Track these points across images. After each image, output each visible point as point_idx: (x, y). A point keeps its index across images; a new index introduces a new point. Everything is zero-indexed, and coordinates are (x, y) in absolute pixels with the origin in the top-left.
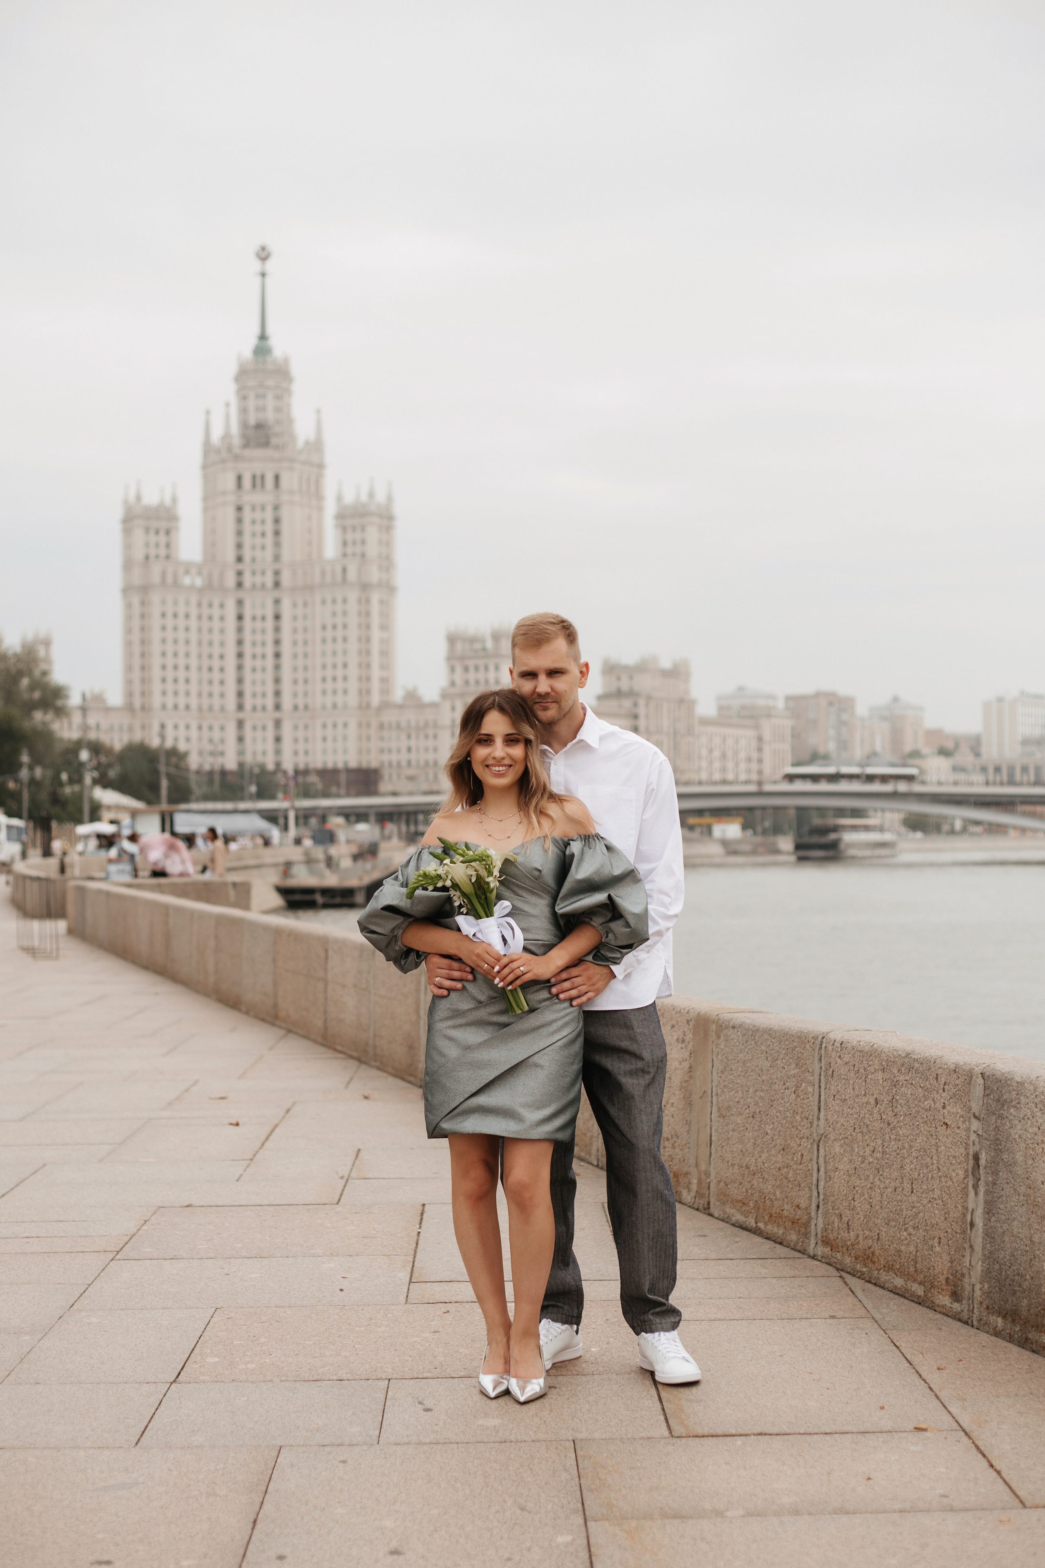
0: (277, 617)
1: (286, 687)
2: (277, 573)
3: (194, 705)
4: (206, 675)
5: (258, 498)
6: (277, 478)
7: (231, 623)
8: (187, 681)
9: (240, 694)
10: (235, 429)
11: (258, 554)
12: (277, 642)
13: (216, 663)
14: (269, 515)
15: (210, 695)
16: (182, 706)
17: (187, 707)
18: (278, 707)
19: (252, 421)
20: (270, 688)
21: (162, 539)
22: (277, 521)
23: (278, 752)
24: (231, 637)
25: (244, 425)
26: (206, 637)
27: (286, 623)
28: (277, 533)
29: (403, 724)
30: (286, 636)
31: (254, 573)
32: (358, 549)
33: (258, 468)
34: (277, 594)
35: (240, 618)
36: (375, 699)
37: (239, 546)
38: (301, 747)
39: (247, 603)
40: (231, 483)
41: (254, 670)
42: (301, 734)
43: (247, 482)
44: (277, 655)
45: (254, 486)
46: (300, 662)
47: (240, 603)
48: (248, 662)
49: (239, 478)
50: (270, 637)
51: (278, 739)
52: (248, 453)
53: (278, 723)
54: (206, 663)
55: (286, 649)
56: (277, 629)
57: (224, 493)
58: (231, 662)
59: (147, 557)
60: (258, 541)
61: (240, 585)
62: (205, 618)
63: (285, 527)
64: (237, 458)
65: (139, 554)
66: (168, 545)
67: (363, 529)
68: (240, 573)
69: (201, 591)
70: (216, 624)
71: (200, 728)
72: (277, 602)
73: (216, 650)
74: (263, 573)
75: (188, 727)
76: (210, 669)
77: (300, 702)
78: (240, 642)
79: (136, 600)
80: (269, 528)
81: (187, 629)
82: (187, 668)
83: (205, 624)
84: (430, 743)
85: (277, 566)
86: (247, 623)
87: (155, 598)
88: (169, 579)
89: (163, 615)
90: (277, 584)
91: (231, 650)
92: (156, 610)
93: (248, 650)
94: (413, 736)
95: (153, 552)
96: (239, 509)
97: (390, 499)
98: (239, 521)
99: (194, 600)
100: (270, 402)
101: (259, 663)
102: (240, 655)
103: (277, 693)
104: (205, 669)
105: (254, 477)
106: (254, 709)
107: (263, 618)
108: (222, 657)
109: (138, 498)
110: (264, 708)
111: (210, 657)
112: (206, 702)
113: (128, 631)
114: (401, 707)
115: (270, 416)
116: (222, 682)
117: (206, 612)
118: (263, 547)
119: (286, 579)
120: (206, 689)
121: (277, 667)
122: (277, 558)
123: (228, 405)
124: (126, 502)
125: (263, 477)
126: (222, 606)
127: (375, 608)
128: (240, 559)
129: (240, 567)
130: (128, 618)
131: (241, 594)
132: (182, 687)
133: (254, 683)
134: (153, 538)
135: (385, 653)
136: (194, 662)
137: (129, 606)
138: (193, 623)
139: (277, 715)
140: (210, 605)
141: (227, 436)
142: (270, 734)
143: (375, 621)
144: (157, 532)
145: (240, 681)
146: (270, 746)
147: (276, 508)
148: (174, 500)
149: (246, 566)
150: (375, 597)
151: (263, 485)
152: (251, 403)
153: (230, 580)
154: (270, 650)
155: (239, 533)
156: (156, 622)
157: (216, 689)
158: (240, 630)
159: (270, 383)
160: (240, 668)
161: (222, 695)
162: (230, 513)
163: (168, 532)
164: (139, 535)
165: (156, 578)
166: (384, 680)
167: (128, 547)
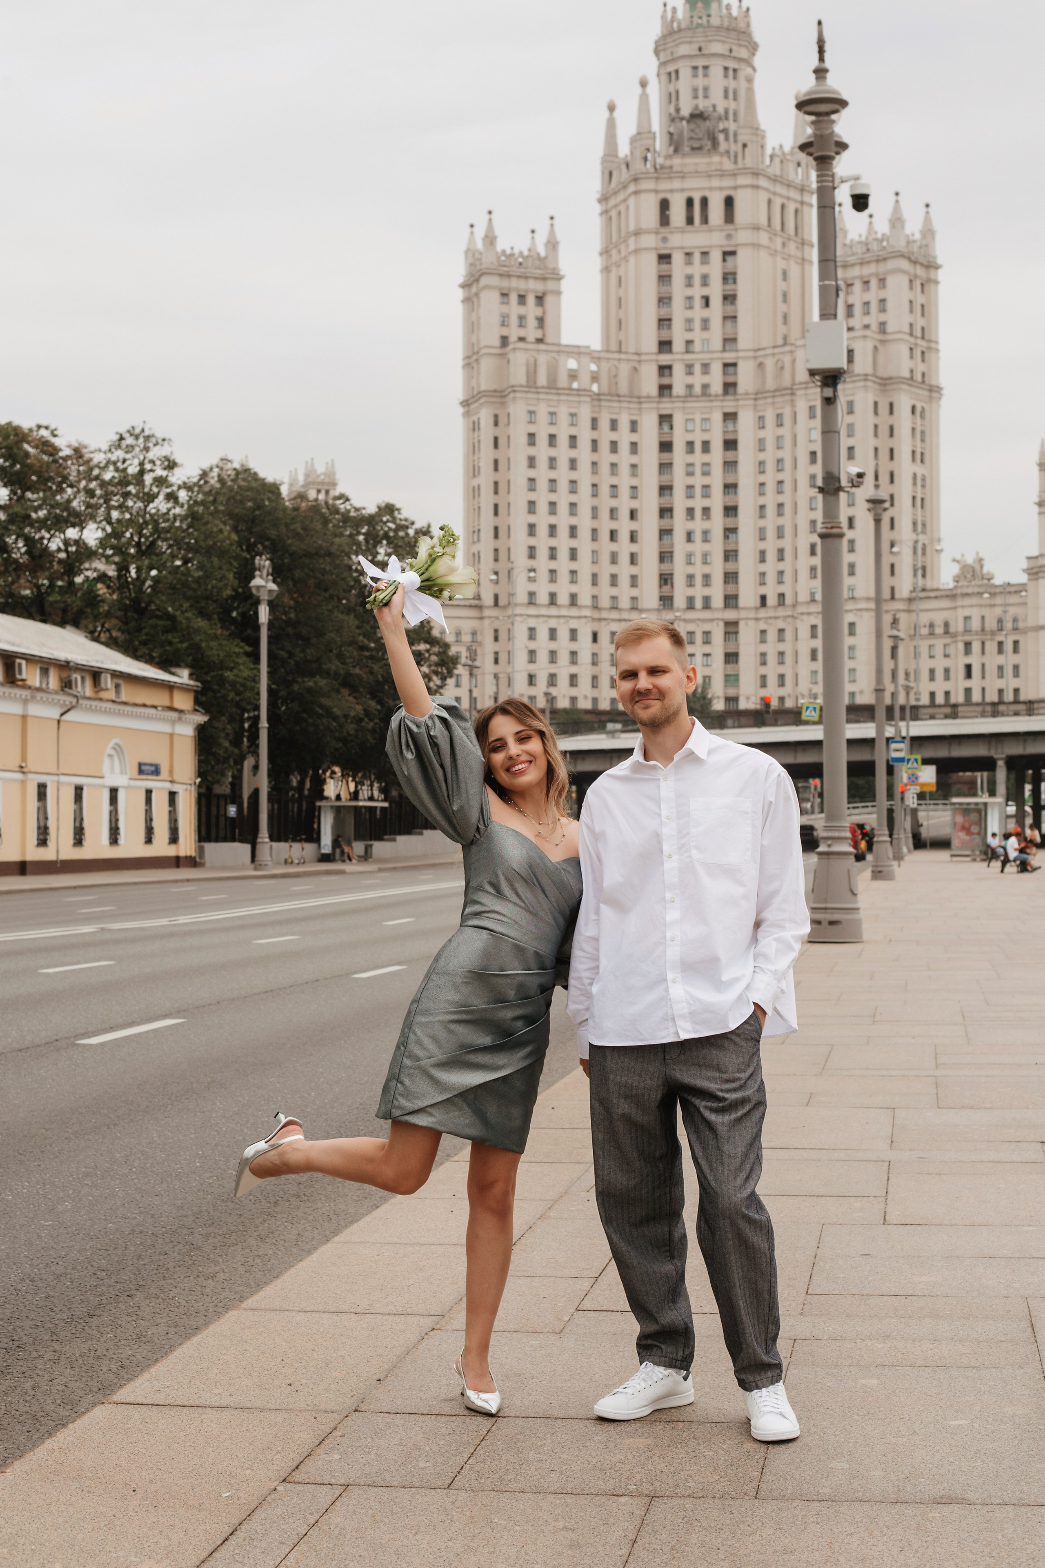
0: (730, 444)
1: (746, 566)
2: (729, 366)
3: (585, 599)
4: (606, 546)
5: (696, 239)
6: (729, 202)
7: (650, 456)
8: (573, 554)
9: (666, 579)
10: (656, 124)
11: (697, 335)
12: (730, 488)
13: (624, 526)
14: (715, 267)
15: (614, 580)
16: (563, 599)
17: (573, 599)
18: (731, 601)
19: (685, 112)
20: (717, 569)
21: (531, 310)
22: (729, 277)
23: (731, 679)
24: (650, 479)
25: (674, 118)
26: (606, 480)
27: (746, 454)
28: (729, 298)
29: (958, 626)
30: (746, 476)
31: (689, 369)
32: (873, 319)
33: (696, 187)
34: (729, 405)
35: (666, 446)
36: (905, 584)
37: (664, 322)
38: (772, 671)
39: (678, 420)
40: (650, 216)
41: (689, 537)
42: (771, 648)
43: (677, 213)
44: (731, 511)
45: (690, 221)
46: (771, 522)
47: (665, 419)
48: (679, 523)
49: (664, 205)
50: (717, 480)
51: (731, 657)
52: (677, 161)
53: (731, 628)
54: (605, 525)
55: (746, 500)
56: (730, 465)
57: (637, 233)
58: (650, 524)
59: (504, 340)
60: (698, 313)
61: (665, 389)
62: (604, 446)
63: (743, 289)
64: (660, 172)
65: (490, 337)
66: (541, 321)
67: (882, 282)
68: (665, 370)
69: (597, 398)
70: (624, 457)
71: (595, 637)
72: (730, 417)
73: (625, 504)
74: (706, 368)
75: (573, 635)
76: (613, 535)
77: (771, 591)
78: (665, 489)
79: (485, 416)
80: (716, 291)
81: (573, 464)
82: (573, 531)
83: (605, 457)
84: (1009, 659)
85: (729, 357)
86: (679, 454)
87: (518, 409)
88: (542, 380)
89: (532, 438)
90: (729, 387)
91: (650, 502)
92: (518, 431)
93: (679, 502)
94: (976, 646)
95: (514, 333)
96: (664, 258)
97: (928, 232)
98: (664, 279)
99: (585, 414)
100: (717, 80)
101: (698, 525)
102: (665, 512)
103: (731, 577)
104: (605, 535)
105: (690, 202)
106: (690, 604)
107: (706, 446)
108: (633, 514)
109: (490, 239)
110: (707, 603)
111: (613, 513)
112: (605, 591)
113: (474, 471)
114: (952, 595)
115: (717, 101)
116: (633, 559)
117: (606, 436)
118: (705, 324)
119: (745, 378)
120: (606, 569)
121: (730, 532)
122: (729, 341)
123: (644, 84)
124: (470, 253)
125: (704, 201)
126: (634, 426)
127: (904, 421)
128: (665, 345)
129: (665, 359)
130: (473, 448)
131: (666, 407)
132: (563, 564)
133: (689, 559)
134: (515, 309)
135: (920, 502)
136: (585, 523)
137: (475, 427)
138: (584, 453)
139: (731, 615)
140: (614, 425)
141: (642, 135)
142: (718, 648)
143: (904, 445)
144: (522, 299)
145: (665, 556)
146: (717, 668)
147: (728, 254)
148: (553, 244)
149: (676, 358)
150: (904, 402)
151: (705, 220)
152: (685, 84)
153: (650, 383)
154: (717, 502)
155: (664, 300)
156: (519, 451)
157: (625, 570)
158: (665, 467)
159: (717, 48)
160: (665, 533)
161: (634, 581)
162: (649, 265)
163: (540, 299)
164: (490, 301)
165: (519, 376)
166: (920, 550)
167: (472, 327)
